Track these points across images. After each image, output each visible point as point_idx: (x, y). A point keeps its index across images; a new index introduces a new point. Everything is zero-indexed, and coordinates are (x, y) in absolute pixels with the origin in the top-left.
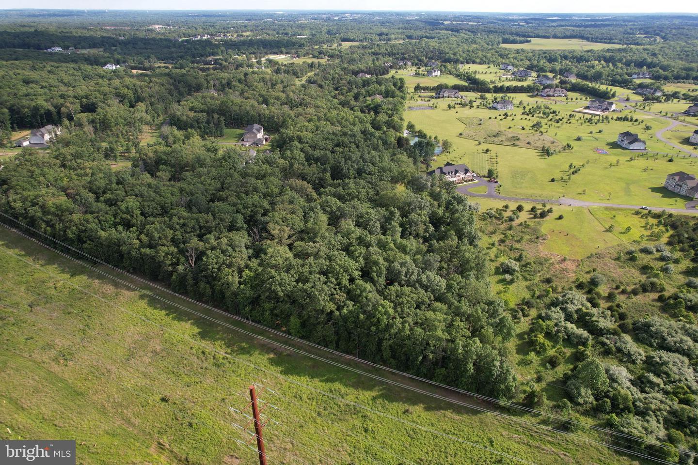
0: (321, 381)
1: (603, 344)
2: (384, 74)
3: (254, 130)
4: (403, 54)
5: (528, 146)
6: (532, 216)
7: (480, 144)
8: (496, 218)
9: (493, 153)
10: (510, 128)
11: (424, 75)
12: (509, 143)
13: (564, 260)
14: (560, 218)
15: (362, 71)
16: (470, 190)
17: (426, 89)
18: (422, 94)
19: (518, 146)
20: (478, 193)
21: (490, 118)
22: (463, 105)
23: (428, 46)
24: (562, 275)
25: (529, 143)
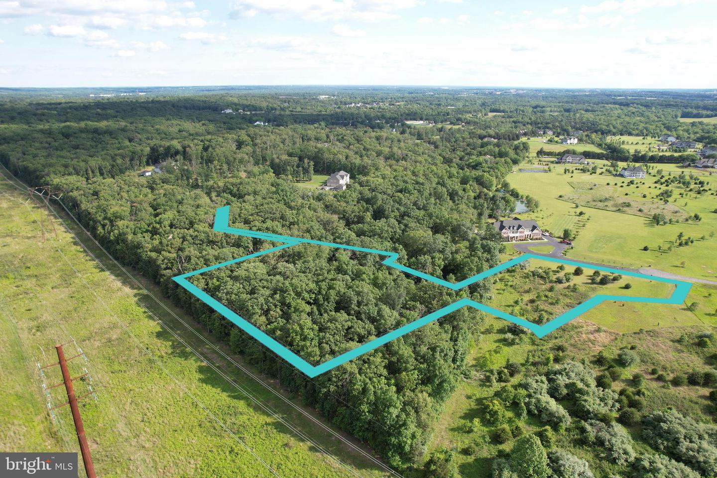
0: (229, 396)
1: (583, 430)
2: (513, 139)
3: (338, 177)
4: (547, 123)
5: (639, 214)
6: (590, 281)
7: (577, 207)
8: (542, 277)
9: (586, 217)
10: (626, 194)
11: (556, 142)
12: (615, 209)
13: (598, 330)
14: (627, 287)
15: (490, 136)
16: (531, 248)
17: (550, 154)
18: (543, 159)
19: (624, 212)
20: (539, 252)
21: (608, 184)
22: (584, 171)
23: (581, 118)
24: (583, 347)
25: (640, 210)
